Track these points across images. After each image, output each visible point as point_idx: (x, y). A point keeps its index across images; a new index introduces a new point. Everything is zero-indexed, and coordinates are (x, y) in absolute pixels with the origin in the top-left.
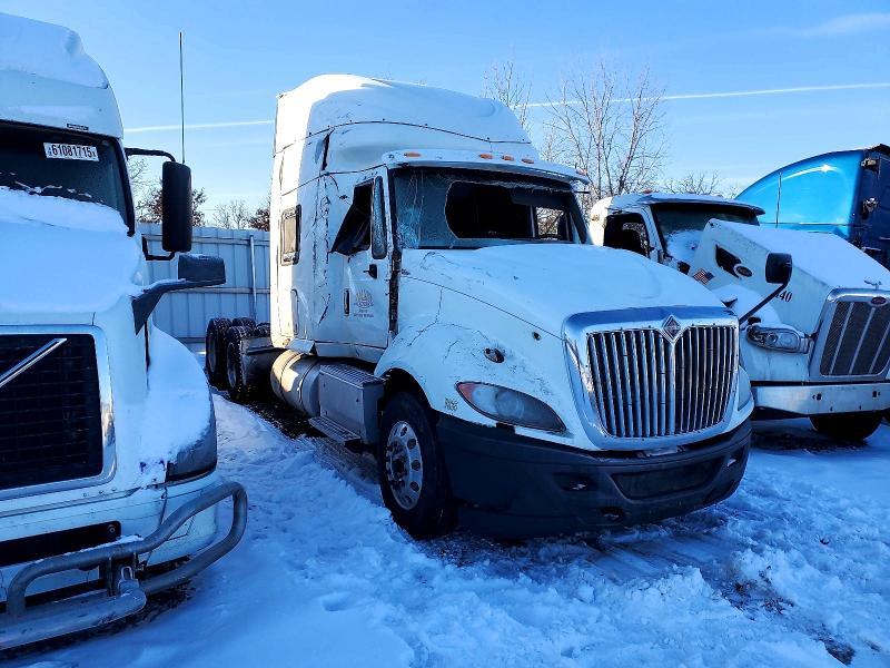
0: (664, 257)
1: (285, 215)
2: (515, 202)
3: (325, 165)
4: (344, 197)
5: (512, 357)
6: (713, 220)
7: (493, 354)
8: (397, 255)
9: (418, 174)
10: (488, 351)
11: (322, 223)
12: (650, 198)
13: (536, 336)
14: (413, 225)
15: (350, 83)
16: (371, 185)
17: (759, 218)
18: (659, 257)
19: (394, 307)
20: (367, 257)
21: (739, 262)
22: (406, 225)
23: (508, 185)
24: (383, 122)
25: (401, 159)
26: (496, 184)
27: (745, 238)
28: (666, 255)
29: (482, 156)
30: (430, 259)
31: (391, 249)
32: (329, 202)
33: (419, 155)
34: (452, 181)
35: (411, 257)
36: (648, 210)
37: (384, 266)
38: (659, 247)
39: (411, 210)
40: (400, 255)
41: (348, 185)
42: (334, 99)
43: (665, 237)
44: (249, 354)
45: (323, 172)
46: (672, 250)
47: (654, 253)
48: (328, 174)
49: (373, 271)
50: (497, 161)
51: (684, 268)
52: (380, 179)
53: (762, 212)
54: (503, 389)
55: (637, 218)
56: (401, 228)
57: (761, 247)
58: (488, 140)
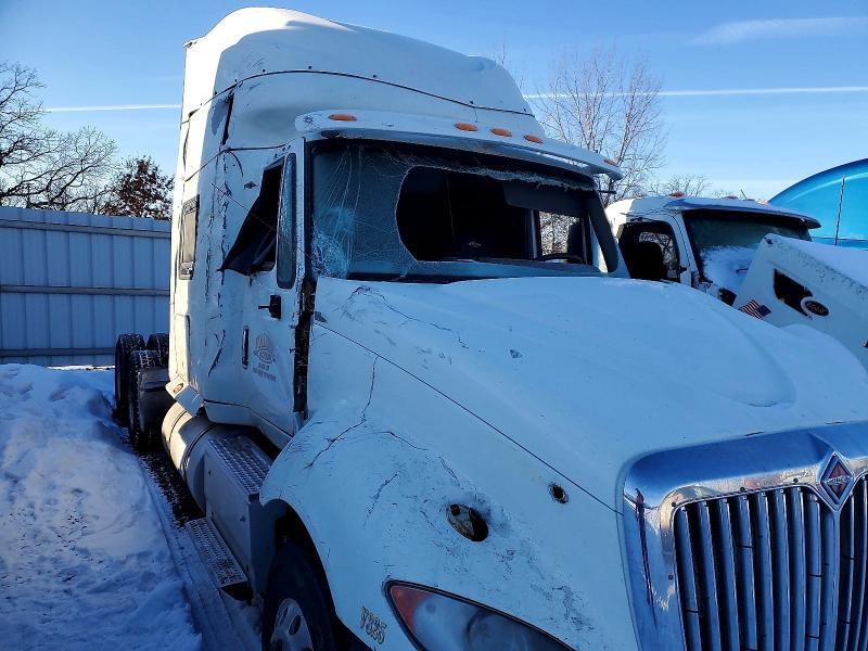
0: (700, 280)
1: (186, 209)
2: (509, 203)
3: (226, 136)
4: (250, 185)
5: (503, 526)
6: (770, 236)
7: (464, 517)
8: (309, 285)
9: (354, 151)
10: (455, 510)
11: (219, 223)
12: (682, 203)
13: (558, 493)
14: (341, 236)
15: (273, 19)
16: (281, 167)
17: (812, 232)
18: (693, 280)
19: (301, 373)
20: (269, 281)
21: (809, 294)
22: (327, 234)
23: (501, 176)
24: (310, 70)
25: (324, 123)
26: (482, 172)
27: (819, 263)
28: (703, 278)
29: (459, 127)
30: (361, 298)
31: (301, 274)
32: (229, 192)
33: (353, 119)
34: (410, 165)
35: (332, 292)
36: (679, 218)
37: (291, 299)
38: (694, 267)
39: (338, 210)
40: (314, 284)
41: (255, 168)
42: (249, 42)
43: (702, 254)
44: (148, 391)
45: (223, 148)
46: (711, 271)
47: (685, 276)
48: (229, 150)
49: (275, 308)
50: (485, 135)
51: (728, 297)
52: (293, 157)
53: (816, 225)
54: (484, 611)
55: (663, 228)
56: (320, 239)
57: (843, 276)
58: (471, 105)
